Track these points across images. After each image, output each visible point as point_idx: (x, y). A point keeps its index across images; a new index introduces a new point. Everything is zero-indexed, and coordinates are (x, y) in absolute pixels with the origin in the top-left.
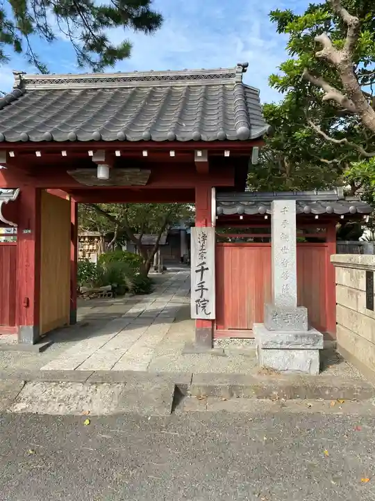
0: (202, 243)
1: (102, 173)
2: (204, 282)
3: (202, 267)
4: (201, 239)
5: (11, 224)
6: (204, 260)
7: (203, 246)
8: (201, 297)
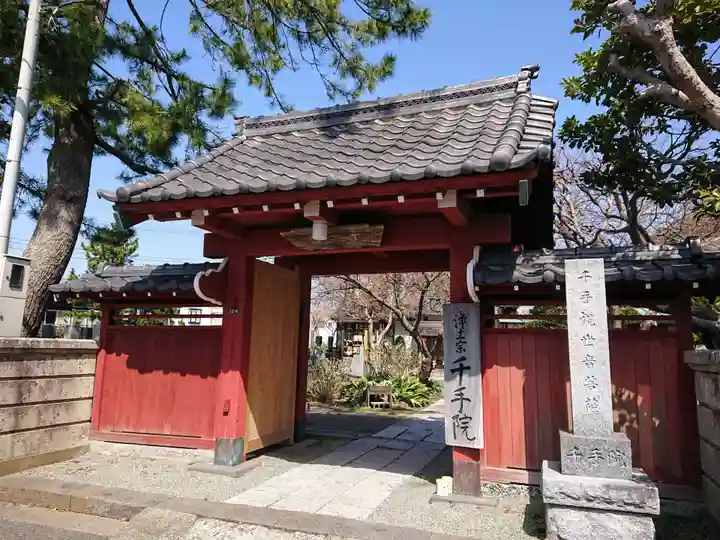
0: (459, 327)
1: (319, 233)
2: (464, 388)
3: (461, 365)
4: (458, 322)
5: (213, 301)
6: (463, 354)
7: (461, 332)
8: (460, 412)
